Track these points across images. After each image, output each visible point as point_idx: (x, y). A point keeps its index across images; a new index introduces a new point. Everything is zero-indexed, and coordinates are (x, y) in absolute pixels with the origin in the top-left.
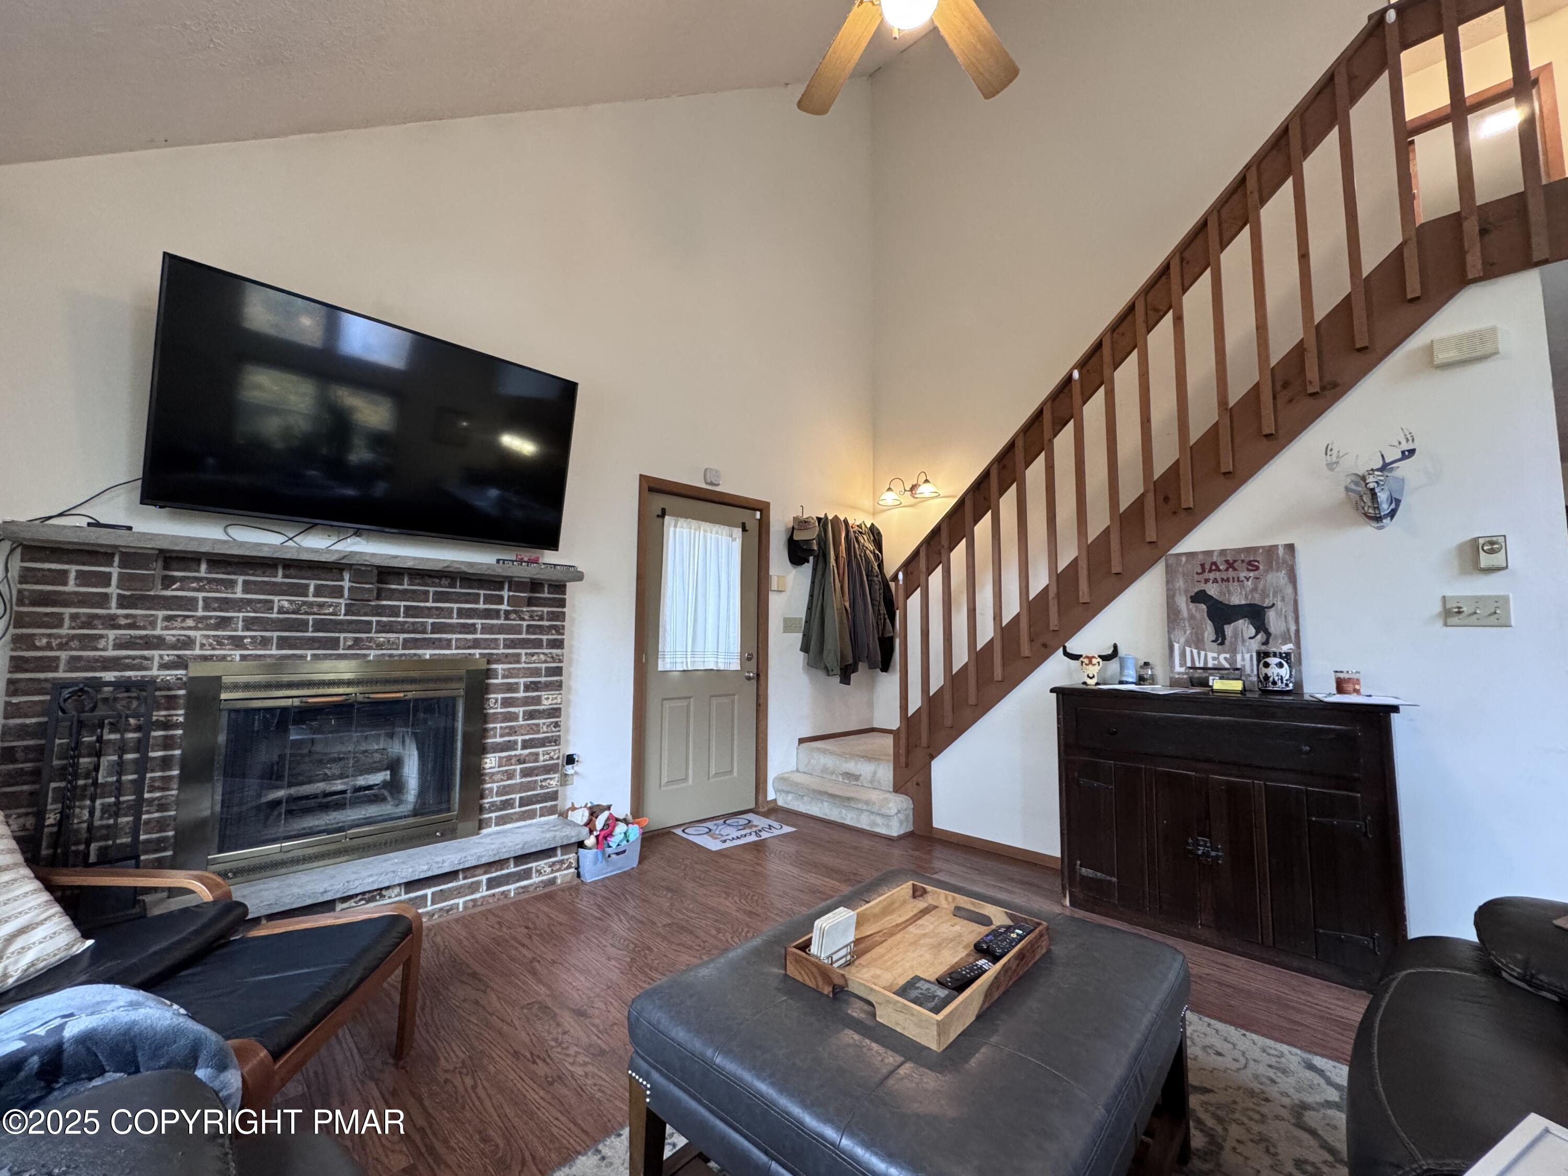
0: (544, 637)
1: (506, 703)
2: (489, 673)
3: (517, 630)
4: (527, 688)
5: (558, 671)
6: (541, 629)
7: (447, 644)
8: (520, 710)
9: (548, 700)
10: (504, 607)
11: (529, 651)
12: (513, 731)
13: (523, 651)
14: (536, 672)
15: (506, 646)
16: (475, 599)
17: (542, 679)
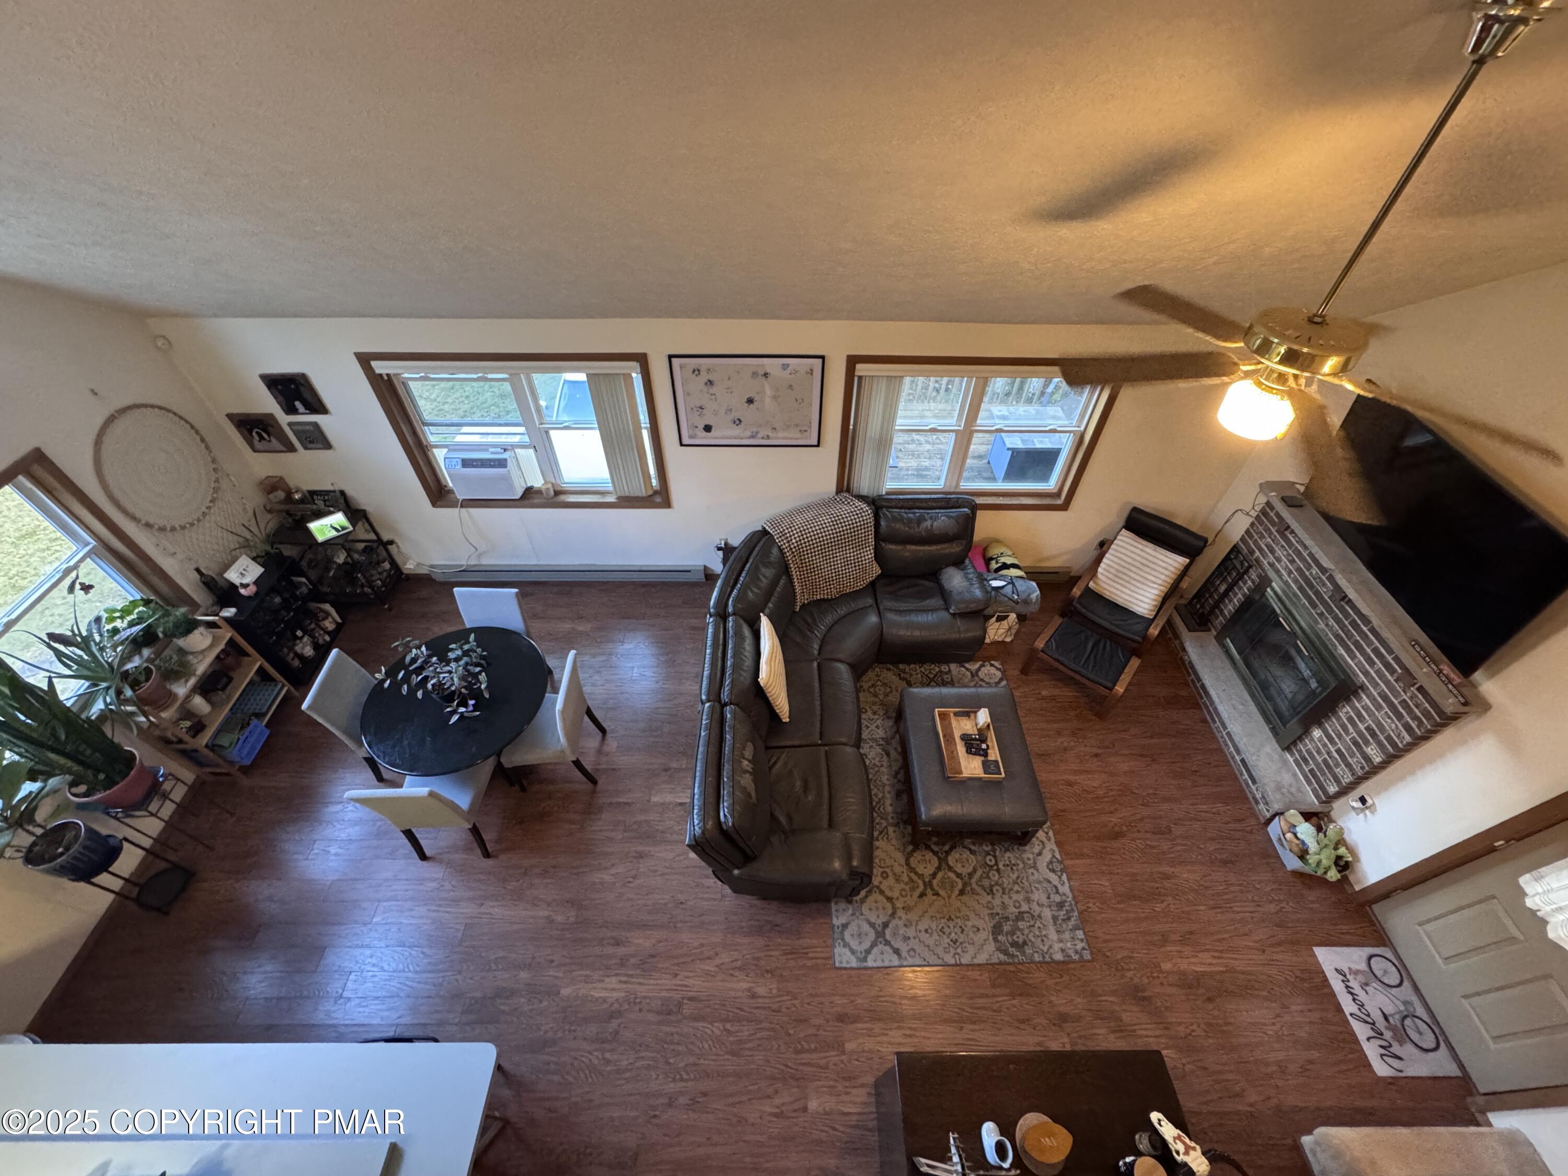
1: (1351, 720)
2: (1355, 693)
3: (1396, 694)
4: (1368, 729)
5: (1401, 752)
7: (1353, 657)
8: (1354, 734)
11: (1389, 712)
12: (1339, 736)
13: (1387, 709)
14: (1385, 731)
15: (1379, 694)
17: (1382, 737)
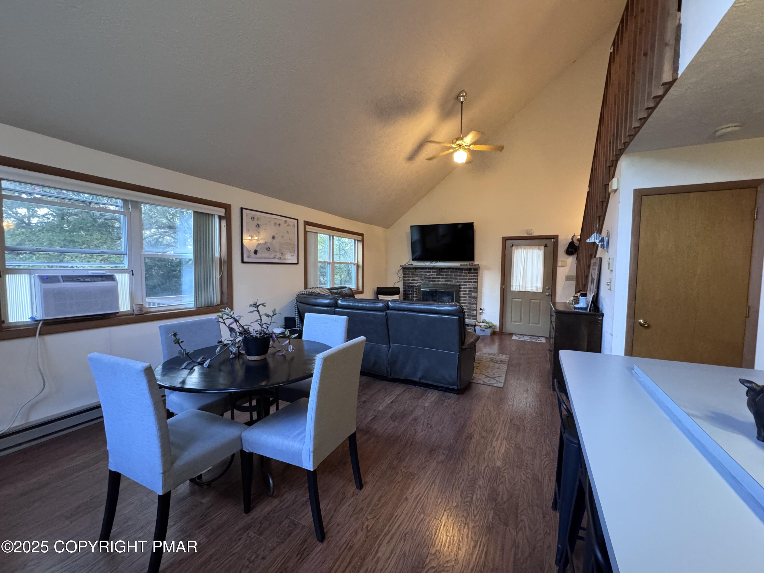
0: (472, 281)
1: (464, 294)
2: (460, 288)
3: (466, 279)
4: (469, 291)
5: (477, 288)
6: (472, 279)
7: (452, 282)
8: (467, 296)
9: (474, 294)
10: (463, 274)
11: (470, 284)
12: (465, 300)
13: (468, 284)
14: (470, 288)
15: (464, 282)
16: (457, 272)
17: (472, 290)
